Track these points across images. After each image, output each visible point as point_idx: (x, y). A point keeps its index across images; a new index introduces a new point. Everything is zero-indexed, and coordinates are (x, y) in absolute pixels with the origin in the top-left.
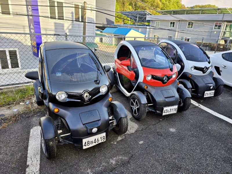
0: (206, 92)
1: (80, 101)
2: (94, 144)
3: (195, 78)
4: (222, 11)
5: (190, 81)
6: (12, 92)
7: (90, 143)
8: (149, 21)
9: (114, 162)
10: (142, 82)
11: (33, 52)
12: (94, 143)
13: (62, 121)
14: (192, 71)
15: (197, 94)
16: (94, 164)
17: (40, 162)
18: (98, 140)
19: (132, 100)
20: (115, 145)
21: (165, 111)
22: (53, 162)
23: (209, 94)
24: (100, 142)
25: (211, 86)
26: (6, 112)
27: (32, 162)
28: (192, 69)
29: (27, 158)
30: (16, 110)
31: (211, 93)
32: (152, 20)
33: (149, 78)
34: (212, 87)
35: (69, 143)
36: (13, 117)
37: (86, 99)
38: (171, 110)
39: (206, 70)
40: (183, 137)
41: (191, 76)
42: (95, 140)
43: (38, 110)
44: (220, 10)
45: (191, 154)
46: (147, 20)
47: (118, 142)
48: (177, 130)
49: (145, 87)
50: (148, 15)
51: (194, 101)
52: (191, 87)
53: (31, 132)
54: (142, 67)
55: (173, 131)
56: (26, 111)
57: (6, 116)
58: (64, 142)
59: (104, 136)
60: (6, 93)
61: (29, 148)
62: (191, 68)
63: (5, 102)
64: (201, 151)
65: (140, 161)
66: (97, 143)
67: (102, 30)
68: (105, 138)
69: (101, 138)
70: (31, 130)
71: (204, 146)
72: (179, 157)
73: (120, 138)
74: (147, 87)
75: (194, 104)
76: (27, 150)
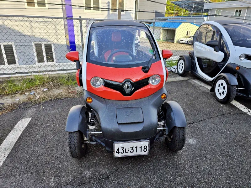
3: (246, 72)
5: (237, 76)
6: (19, 80)
8: (207, 10)
9: (89, 174)
14: (242, 61)
15: (248, 95)
17: (6, 159)
26: (8, 101)
28: (242, 58)
30: (17, 100)
32: (211, 9)
36: (11, 107)
40: (205, 153)
41: (240, 68)
45: (208, 180)
46: (205, 10)
48: (199, 142)
50: (206, 3)
51: (243, 106)
52: (237, 83)
53: (18, 123)
55: (193, 143)
56: (27, 101)
57: (5, 105)
60: (13, 81)
62: (240, 57)
63: (12, 91)
64: (227, 178)
65: (125, 178)
67: (149, 24)
70: (19, 122)
71: (235, 171)
72: (186, 182)
75: (241, 109)
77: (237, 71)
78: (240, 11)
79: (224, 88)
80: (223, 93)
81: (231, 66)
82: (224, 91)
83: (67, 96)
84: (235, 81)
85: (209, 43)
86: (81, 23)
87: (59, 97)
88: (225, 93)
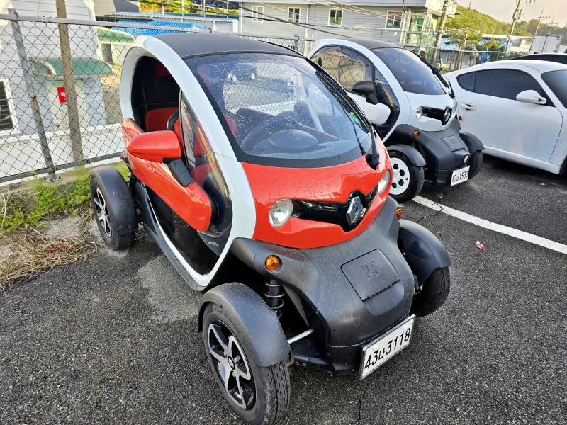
0: (455, 172)
3: (427, 139)
10: (250, 236)
14: (419, 120)
15: (435, 179)
19: (211, 327)
23: (459, 177)
25: (464, 156)
28: (419, 115)
31: (464, 174)
32: (242, 3)
34: (467, 157)
39: (449, 115)
41: (419, 133)
49: (270, 264)
52: (424, 163)
54: (239, 164)
62: (417, 111)
74: (280, 262)
75: (429, 206)
77: (416, 139)
78: (297, 11)
79: (402, 173)
80: (401, 182)
81: (404, 130)
82: (403, 178)
83: (41, 264)
84: (420, 159)
85: (358, 87)
86: (17, 30)
87: (19, 274)
88: (407, 183)
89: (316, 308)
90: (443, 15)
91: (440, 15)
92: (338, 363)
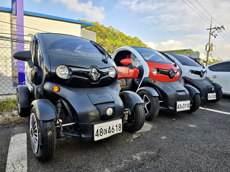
0: (209, 94)
1: (87, 79)
2: (108, 135)
4: (188, 51)
7: (103, 132)
10: (148, 76)
11: (14, 83)
12: (108, 132)
13: (63, 104)
14: (190, 75)
16: (111, 162)
17: (28, 168)
18: (113, 129)
20: (132, 142)
21: (178, 106)
22: (49, 166)
23: (212, 97)
24: (115, 132)
25: (212, 88)
27: (14, 169)
29: (6, 164)
31: (214, 96)
33: (155, 73)
35: (72, 136)
37: (95, 78)
38: (185, 105)
39: (203, 74)
42: (110, 128)
43: (21, 121)
44: (186, 51)
47: (135, 139)
48: (197, 125)
49: (152, 82)
54: (146, 62)
56: (5, 122)
58: (66, 135)
59: (120, 124)
61: (9, 154)
66: (112, 134)
68: (121, 127)
69: (117, 126)
73: (135, 136)
74: (155, 81)
76: (7, 157)
89: (164, 92)
90: (207, 60)
91: (206, 61)
92: (170, 106)
